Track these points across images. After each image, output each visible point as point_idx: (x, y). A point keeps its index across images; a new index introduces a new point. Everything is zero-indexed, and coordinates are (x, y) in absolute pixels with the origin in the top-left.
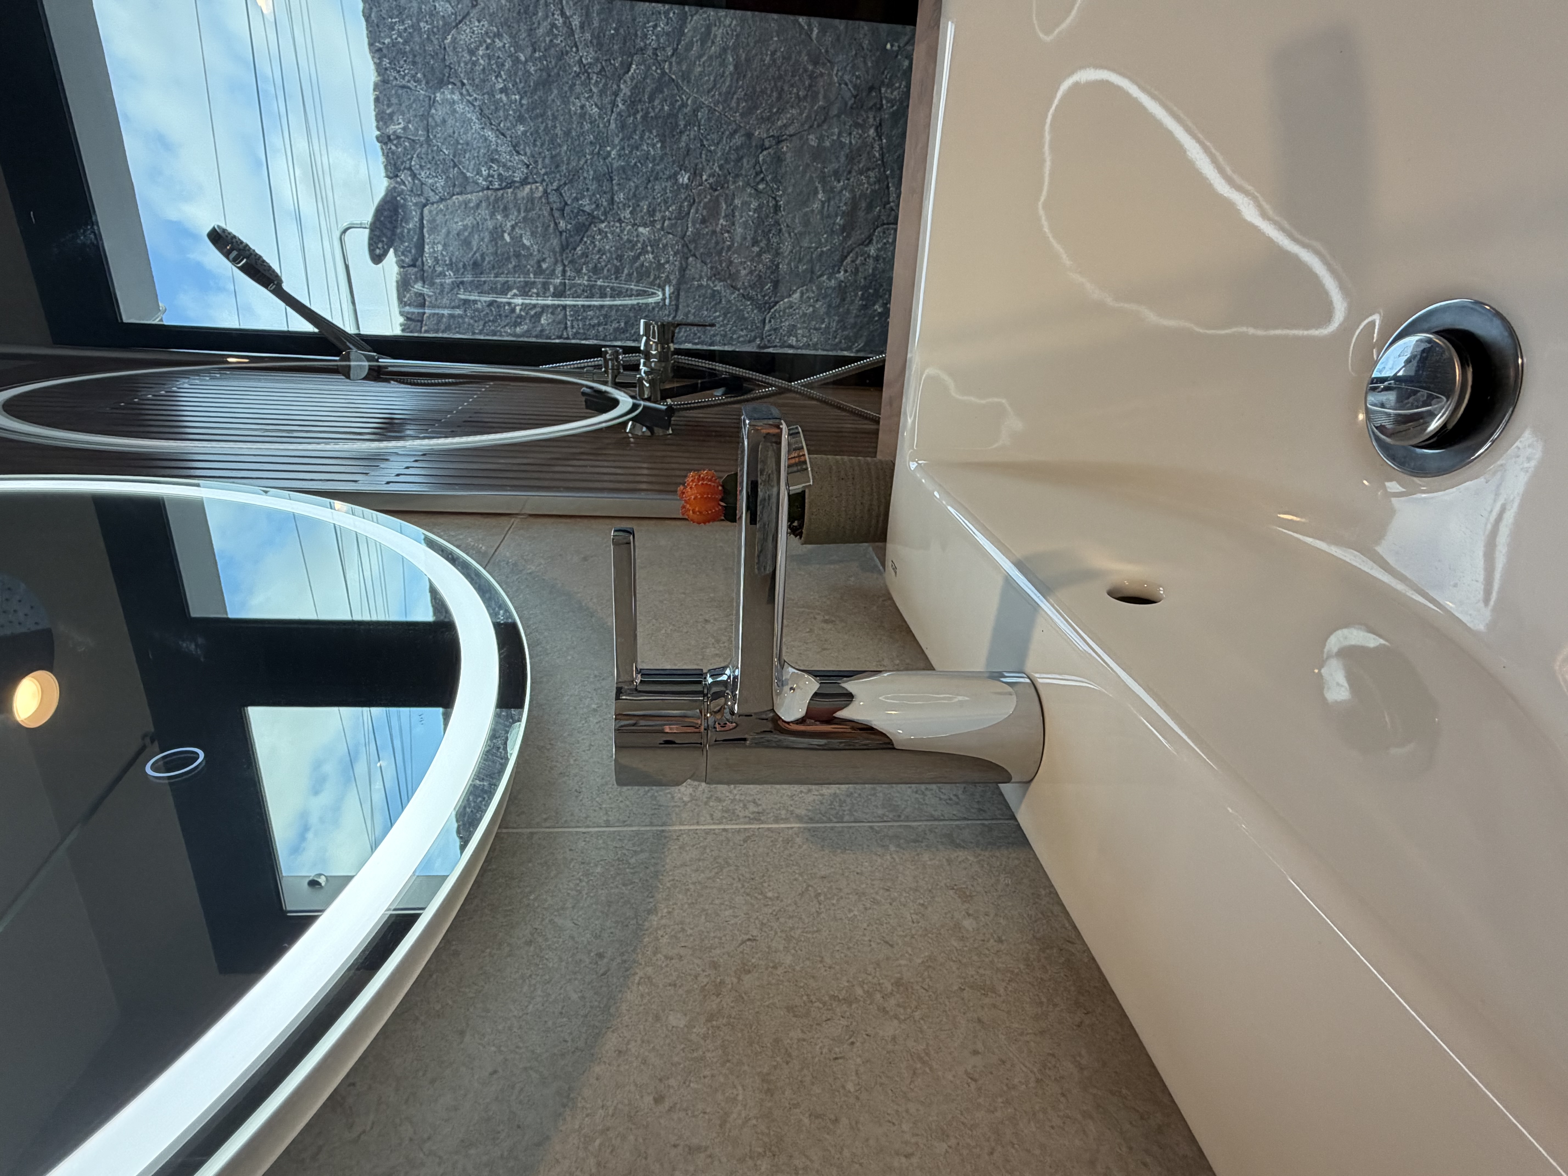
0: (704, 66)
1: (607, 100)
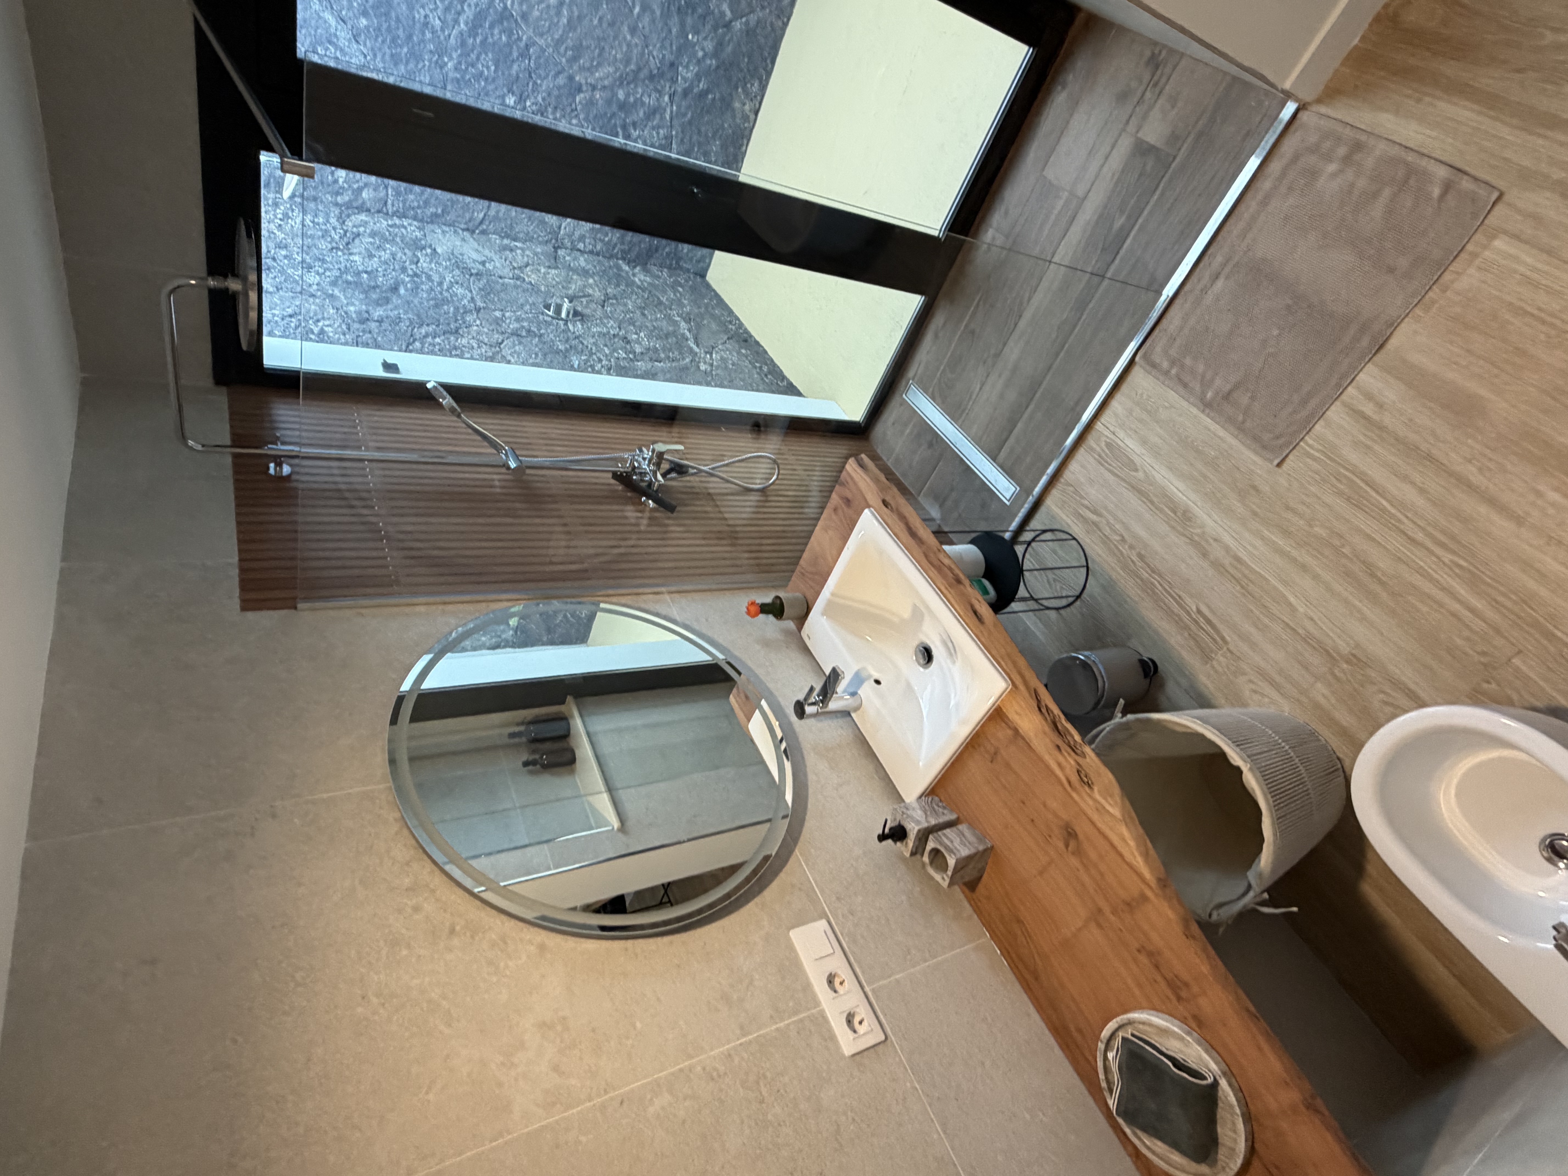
1: (449, 17)
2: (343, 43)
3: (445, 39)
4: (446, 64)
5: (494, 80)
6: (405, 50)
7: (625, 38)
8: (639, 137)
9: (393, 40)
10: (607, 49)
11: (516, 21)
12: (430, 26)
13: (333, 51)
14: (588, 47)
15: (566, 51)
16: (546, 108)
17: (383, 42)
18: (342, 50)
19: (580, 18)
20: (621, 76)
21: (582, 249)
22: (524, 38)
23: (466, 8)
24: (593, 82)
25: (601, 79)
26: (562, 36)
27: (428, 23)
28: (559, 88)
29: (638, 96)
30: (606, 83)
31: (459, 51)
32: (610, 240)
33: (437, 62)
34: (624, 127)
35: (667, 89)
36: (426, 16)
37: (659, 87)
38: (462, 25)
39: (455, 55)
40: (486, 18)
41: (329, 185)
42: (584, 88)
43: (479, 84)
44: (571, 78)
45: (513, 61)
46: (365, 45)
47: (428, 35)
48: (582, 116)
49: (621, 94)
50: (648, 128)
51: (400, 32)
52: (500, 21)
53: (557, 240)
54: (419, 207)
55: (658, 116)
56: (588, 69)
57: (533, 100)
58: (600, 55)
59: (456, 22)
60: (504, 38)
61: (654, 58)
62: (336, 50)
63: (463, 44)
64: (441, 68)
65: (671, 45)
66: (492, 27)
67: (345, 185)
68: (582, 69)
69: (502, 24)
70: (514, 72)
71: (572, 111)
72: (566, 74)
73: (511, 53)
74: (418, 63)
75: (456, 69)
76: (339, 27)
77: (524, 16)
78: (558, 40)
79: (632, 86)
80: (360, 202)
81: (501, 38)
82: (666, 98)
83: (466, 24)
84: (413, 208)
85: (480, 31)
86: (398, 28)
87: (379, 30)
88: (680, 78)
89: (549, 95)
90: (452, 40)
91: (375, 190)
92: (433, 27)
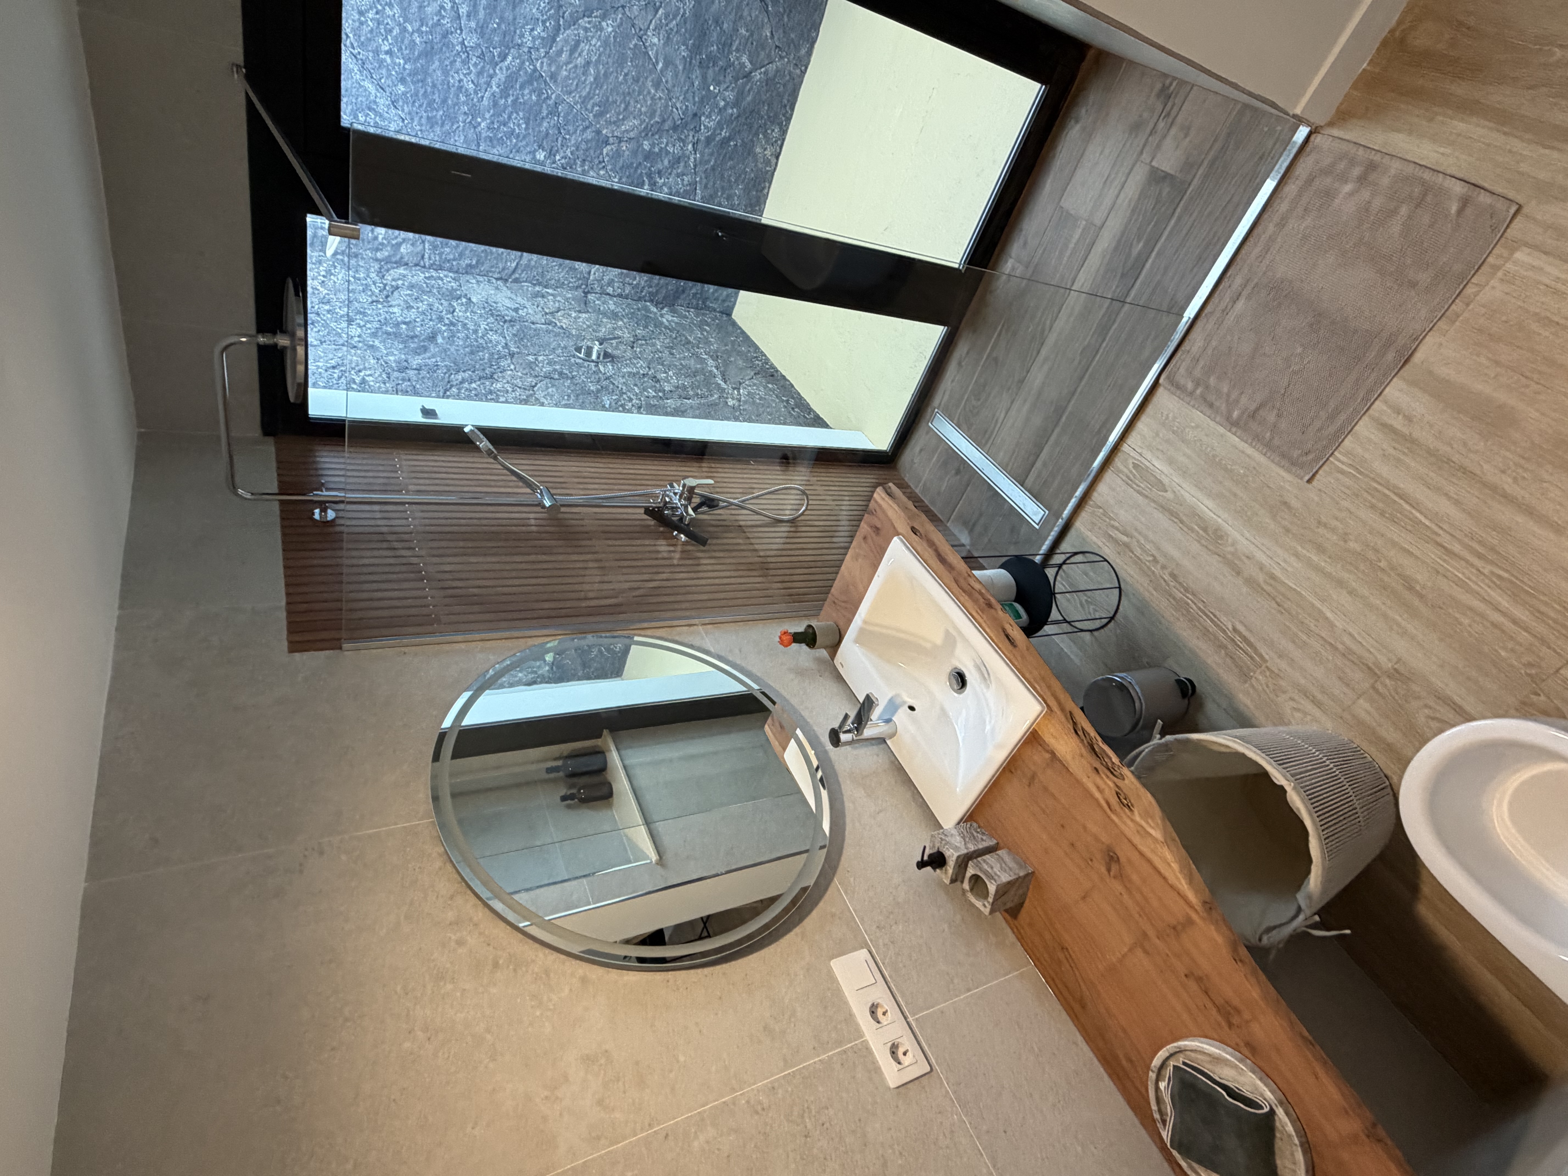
0: (570, 73)
1: (482, 81)
2: (381, 109)
3: (478, 101)
4: (479, 124)
5: (524, 137)
6: (441, 113)
7: (649, 93)
8: (664, 184)
9: (430, 104)
10: (632, 102)
11: (545, 82)
12: (463, 90)
13: (373, 116)
14: (615, 102)
15: (593, 107)
16: (575, 160)
17: (421, 106)
18: (381, 116)
19: (606, 75)
20: (646, 128)
21: (611, 293)
22: (553, 96)
23: (497, 71)
24: (619, 135)
25: (627, 131)
26: (589, 93)
27: (462, 87)
28: (587, 142)
29: (663, 146)
30: (632, 135)
31: (492, 111)
32: (638, 284)
33: (470, 122)
34: (650, 176)
35: (691, 138)
36: (460, 81)
37: (683, 137)
38: (494, 88)
39: (487, 116)
40: (516, 81)
41: (369, 242)
42: (611, 141)
43: (511, 141)
44: (598, 132)
45: (543, 118)
46: (403, 111)
47: (463, 98)
48: (609, 167)
49: (646, 145)
50: (673, 175)
51: (436, 97)
52: (530, 82)
53: (587, 286)
54: (454, 260)
55: (682, 164)
56: (615, 123)
57: (562, 154)
58: (625, 110)
59: (489, 84)
60: (534, 98)
61: (677, 109)
62: (376, 116)
63: (495, 104)
64: (475, 128)
65: (694, 97)
66: (522, 87)
67: (385, 242)
68: (609, 123)
69: (532, 84)
70: (543, 129)
71: (600, 162)
72: (593, 129)
73: (540, 112)
74: (452, 125)
75: (489, 128)
76: (378, 94)
77: (553, 76)
78: (585, 97)
79: (657, 137)
80: (398, 257)
81: (531, 98)
82: (690, 147)
83: (499, 86)
84: (449, 261)
85: (511, 92)
86: (434, 93)
87: (417, 95)
88: (702, 127)
89: (577, 149)
90: (485, 102)
91: (413, 245)
92: (467, 90)
